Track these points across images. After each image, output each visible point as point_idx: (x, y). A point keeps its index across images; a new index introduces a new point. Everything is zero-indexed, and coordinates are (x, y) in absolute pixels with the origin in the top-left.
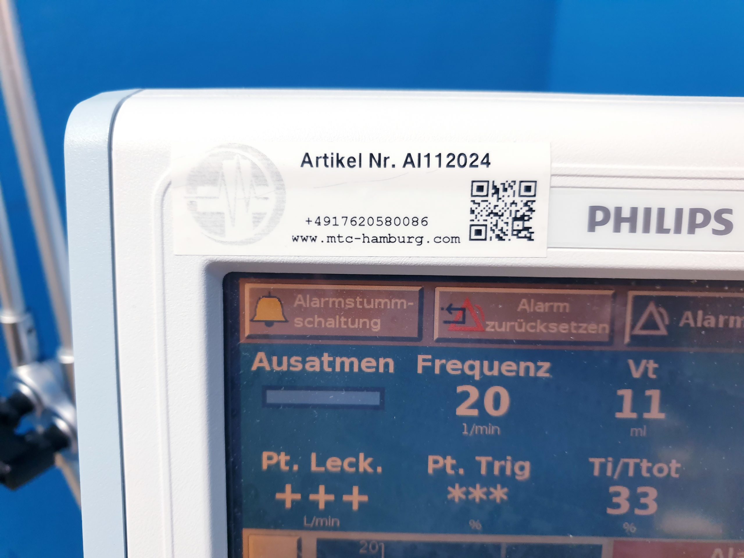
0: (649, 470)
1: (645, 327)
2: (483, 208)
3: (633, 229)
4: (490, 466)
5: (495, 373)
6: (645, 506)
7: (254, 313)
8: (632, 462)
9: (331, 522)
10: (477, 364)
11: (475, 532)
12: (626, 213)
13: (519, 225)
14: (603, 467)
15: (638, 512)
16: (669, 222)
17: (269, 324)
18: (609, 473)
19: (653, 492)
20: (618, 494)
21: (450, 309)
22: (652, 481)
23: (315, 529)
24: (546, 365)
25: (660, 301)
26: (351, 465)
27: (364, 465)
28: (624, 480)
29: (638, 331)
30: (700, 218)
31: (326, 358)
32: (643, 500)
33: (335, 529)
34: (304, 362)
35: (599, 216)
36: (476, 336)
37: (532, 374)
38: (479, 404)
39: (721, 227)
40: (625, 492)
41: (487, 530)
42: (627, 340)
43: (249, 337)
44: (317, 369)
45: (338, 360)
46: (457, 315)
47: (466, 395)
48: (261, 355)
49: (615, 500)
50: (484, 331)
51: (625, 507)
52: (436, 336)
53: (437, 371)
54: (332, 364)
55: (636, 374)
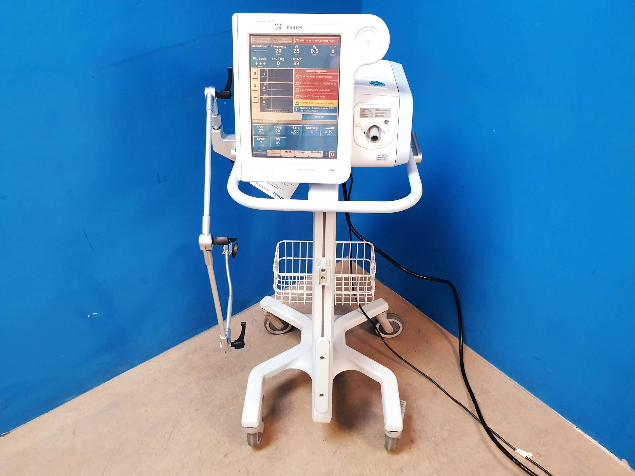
0: (298, 59)
1: (296, 41)
2: (276, 27)
3: (292, 29)
4: (280, 59)
5: (280, 47)
6: (298, 64)
7: (252, 40)
8: (296, 58)
9: (261, 66)
10: (277, 46)
11: (278, 68)
12: (291, 27)
13: (280, 28)
14: (293, 59)
15: (297, 65)
16: (296, 28)
17: (254, 41)
18: (293, 60)
19: (299, 62)
20: (295, 63)
21: (274, 39)
22: (298, 61)
23: (260, 67)
24: (285, 46)
25: (298, 38)
26: (264, 59)
27: (265, 59)
28: (295, 61)
29: (296, 42)
30: (299, 27)
31: (260, 46)
32: (298, 63)
33: (262, 67)
34: (258, 46)
35: (288, 27)
36: (278, 43)
37: (284, 47)
38: (278, 51)
39: (301, 28)
40: (295, 62)
41: (280, 67)
42: (294, 43)
43: (252, 43)
44: (259, 47)
45: (262, 46)
46: (275, 40)
47: (276, 50)
48: (253, 45)
49: (294, 63)
50: (278, 42)
51: (295, 64)
52: (273, 43)
53: (273, 47)
54: (261, 46)
55: (296, 47)
